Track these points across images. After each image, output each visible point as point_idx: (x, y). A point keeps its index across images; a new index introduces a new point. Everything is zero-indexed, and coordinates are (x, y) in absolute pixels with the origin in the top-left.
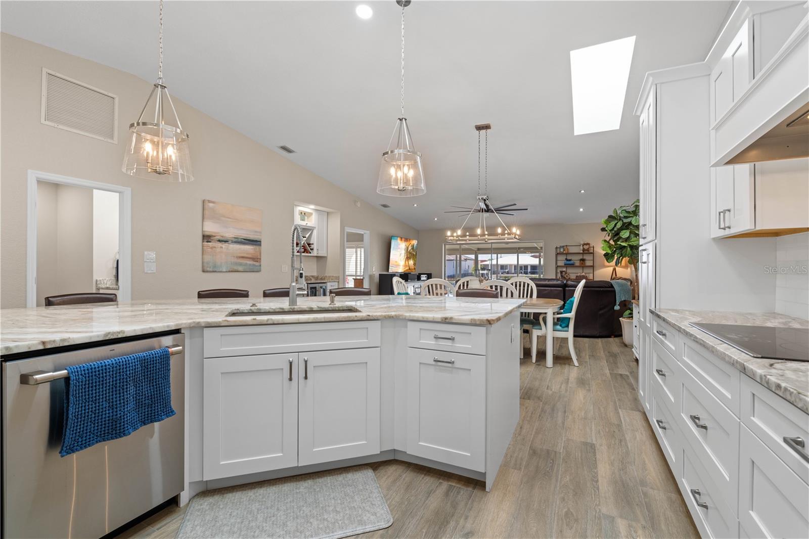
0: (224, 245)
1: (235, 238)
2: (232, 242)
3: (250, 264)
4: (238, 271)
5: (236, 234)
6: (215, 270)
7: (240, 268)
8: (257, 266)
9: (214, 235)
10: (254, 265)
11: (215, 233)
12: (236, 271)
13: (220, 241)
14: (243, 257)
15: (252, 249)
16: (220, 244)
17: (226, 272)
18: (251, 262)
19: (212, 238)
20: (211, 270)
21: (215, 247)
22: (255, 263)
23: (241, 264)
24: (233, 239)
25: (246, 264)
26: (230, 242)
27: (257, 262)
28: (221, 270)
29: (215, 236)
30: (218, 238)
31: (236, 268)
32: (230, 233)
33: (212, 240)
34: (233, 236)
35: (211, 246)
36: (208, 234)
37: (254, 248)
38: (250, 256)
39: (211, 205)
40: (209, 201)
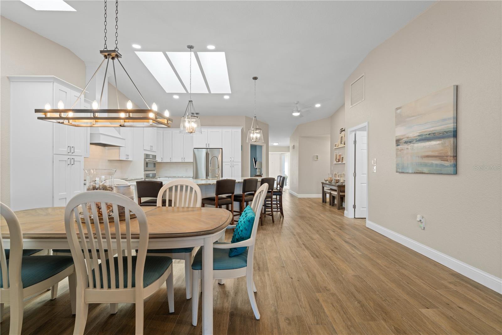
0: (410, 146)
1: (419, 136)
2: (416, 141)
3: (437, 165)
4: (423, 173)
5: (421, 131)
6: (403, 171)
7: (425, 170)
8: (447, 166)
9: (401, 138)
11: (402, 136)
12: (421, 173)
13: (406, 142)
14: (428, 156)
15: (439, 144)
16: (406, 146)
17: (412, 173)
18: (438, 162)
19: (400, 142)
20: (400, 171)
21: (402, 149)
22: (443, 162)
23: (426, 165)
24: (418, 137)
25: (432, 165)
26: (414, 142)
27: (447, 161)
29: (402, 139)
30: (405, 140)
31: (420, 169)
32: (413, 133)
33: (401, 143)
34: (418, 134)
35: (400, 149)
36: (398, 138)
37: (442, 143)
38: (436, 154)
39: (399, 111)
40: (397, 109)
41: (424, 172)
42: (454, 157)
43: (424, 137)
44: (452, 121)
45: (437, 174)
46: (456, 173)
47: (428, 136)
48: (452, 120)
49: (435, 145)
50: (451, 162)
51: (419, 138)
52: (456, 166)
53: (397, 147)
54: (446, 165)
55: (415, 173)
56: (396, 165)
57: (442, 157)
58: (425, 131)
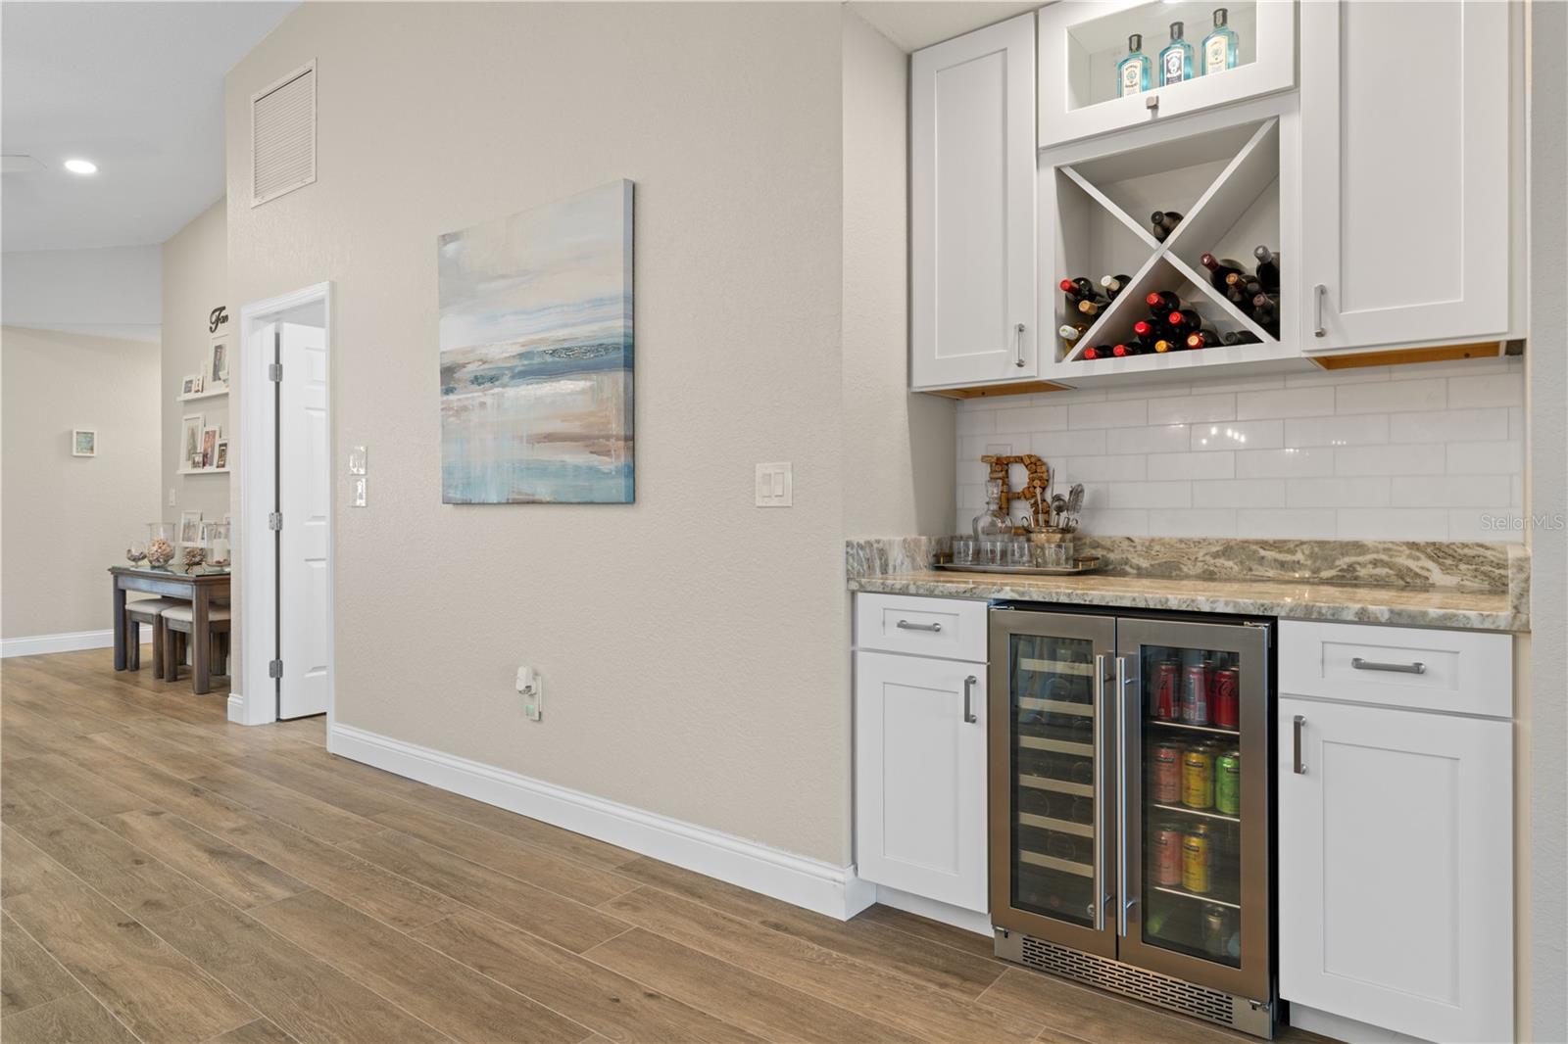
0: (489, 395)
1: (521, 356)
2: (513, 377)
3: (577, 468)
4: (534, 502)
5: (522, 340)
6: (468, 497)
7: (543, 491)
8: (608, 475)
9: (461, 359)
10: (593, 471)
11: (465, 352)
12: (528, 503)
13: (477, 380)
14: (550, 438)
15: (583, 392)
16: (477, 394)
17: (499, 504)
18: (581, 458)
19: (456, 376)
20: (458, 497)
21: (465, 409)
22: (596, 461)
23: (542, 471)
24: (516, 362)
25: (562, 470)
26: (506, 379)
27: (607, 453)
28: (482, 498)
29: (464, 366)
30: (473, 368)
31: (526, 488)
32: (503, 341)
33: (459, 380)
34: (519, 350)
35: (455, 405)
36: (448, 361)
37: (591, 387)
38: (574, 428)
39: (451, 248)
40: (446, 239)
41: (537, 498)
42: (626, 439)
43: (537, 360)
44: (620, 308)
45: (579, 503)
46: (632, 499)
47: (549, 359)
48: (622, 304)
49: (572, 393)
50: (618, 457)
51: (520, 365)
52: (631, 472)
53: (445, 398)
54: (605, 468)
55: (508, 503)
56: (443, 472)
57: (591, 441)
58: (541, 341)
